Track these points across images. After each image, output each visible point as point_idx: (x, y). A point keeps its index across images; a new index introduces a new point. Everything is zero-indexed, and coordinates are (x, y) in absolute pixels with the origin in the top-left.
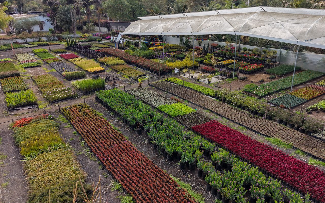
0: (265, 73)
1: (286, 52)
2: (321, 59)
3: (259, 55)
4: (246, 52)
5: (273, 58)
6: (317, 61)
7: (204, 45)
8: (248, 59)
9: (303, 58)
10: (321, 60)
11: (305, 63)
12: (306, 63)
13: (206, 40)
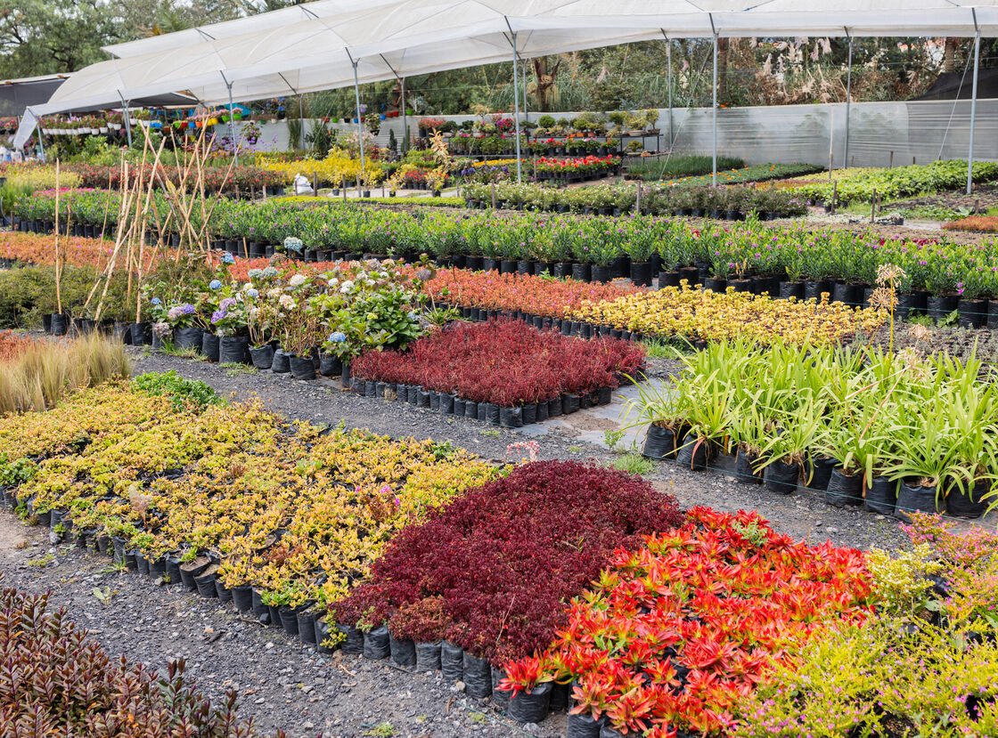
0: (628, 178)
1: (689, 114)
2: (801, 119)
3: (600, 133)
4: (551, 130)
5: (647, 135)
6: (792, 128)
7: (392, 133)
8: (563, 149)
9: (745, 126)
10: (803, 124)
11: (753, 143)
12: (758, 143)
13: (397, 115)
